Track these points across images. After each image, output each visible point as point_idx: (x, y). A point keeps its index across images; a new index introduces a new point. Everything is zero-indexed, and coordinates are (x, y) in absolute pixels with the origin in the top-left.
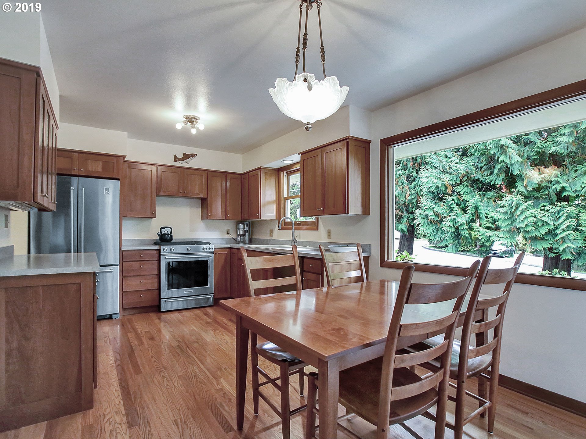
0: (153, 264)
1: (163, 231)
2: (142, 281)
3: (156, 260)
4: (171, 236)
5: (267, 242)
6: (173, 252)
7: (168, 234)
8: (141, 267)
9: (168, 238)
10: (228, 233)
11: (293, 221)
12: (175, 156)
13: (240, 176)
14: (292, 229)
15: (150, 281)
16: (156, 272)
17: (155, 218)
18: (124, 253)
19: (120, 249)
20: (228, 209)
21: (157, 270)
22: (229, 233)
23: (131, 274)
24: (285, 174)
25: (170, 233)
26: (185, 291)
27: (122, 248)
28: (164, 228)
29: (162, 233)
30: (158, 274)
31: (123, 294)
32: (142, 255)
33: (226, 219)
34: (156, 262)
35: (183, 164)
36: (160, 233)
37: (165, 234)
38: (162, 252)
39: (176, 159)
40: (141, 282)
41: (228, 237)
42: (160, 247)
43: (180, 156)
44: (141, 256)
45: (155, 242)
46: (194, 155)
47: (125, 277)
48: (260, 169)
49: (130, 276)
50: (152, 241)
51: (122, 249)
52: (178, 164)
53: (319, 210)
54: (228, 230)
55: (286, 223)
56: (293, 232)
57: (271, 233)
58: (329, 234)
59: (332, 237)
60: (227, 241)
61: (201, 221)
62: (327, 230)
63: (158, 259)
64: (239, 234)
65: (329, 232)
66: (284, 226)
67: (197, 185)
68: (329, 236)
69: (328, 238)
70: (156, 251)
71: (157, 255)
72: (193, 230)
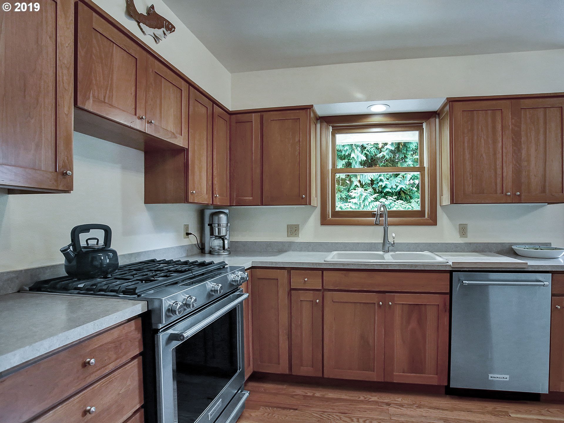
10: (187, 234)
13: (227, 116)
16: (136, 402)
17: (70, 191)
21: (137, 392)
22: (190, 234)
24: (331, 129)
26: (210, 414)
28: (86, 228)
29: (80, 248)
30: (143, 403)
33: (213, 203)
36: (71, 248)
37: (88, 250)
39: (131, 10)
41: (187, 242)
46: (170, 27)
50: (12, 279)
53: (509, 196)
54: (187, 227)
55: (336, 214)
56: (386, 229)
57: (293, 230)
58: (463, 230)
59: (469, 234)
60: (187, 251)
61: (146, 206)
62: (459, 224)
63: (140, 349)
64: (217, 234)
65: (464, 228)
66: (331, 218)
67: (172, 110)
68: (463, 233)
69: (461, 237)
70: (133, 323)
71: (139, 335)
72: (130, 231)
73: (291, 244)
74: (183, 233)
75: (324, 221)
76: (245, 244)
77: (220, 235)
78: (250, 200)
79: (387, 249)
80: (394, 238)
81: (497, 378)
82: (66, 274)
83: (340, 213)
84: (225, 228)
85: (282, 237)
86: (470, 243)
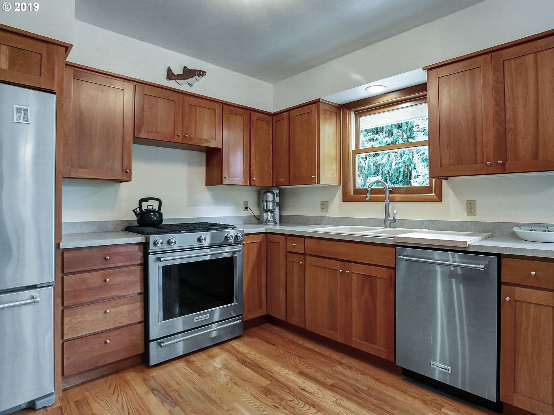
0: (130, 273)
1: (145, 206)
2: (108, 311)
3: (139, 265)
4: (161, 215)
5: (317, 221)
6: (175, 246)
7: (154, 212)
8: (105, 281)
9: (155, 218)
10: (246, 208)
11: (388, 187)
12: (169, 70)
13: (270, 118)
14: (386, 199)
15: (126, 308)
16: (138, 289)
17: (130, 180)
18: (66, 255)
19: (57, 246)
20: (253, 168)
21: (139, 284)
22: (248, 208)
23: (85, 299)
24: (353, 114)
25: (157, 210)
26: (195, 318)
27: (61, 244)
28: (146, 200)
29: (143, 210)
30: (143, 291)
31: (65, 345)
32: (108, 257)
33: (250, 185)
34: (139, 267)
35: (183, 86)
36: (138, 210)
37: (148, 211)
38: (152, 248)
39: (170, 75)
40: (105, 312)
41: (246, 213)
42: (147, 239)
43: (178, 70)
44: (105, 259)
45: (128, 227)
46: (201, 73)
47: (68, 307)
48: (316, 102)
49: (82, 305)
50: (120, 224)
51: (61, 248)
52: (172, 84)
53: (491, 165)
54: (246, 203)
55: (357, 191)
56: (387, 205)
57: (325, 206)
58: (471, 207)
59: (478, 212)
60: (245, 220)
61: (207, 188)
62: (466, 200)
63: (141, 261)
64: (265, 208)
65: (471, 205)
66: (352, 195)
67: (206, 125)
68: (471, 210)
69: (468, 214)
70: (137, 247)
71: (141, 254)
72: (192, 203)
73: (322, 217)
74: (242, 207)
75: (346, 199)
76: (293, 217)
77: (267, 209)
78: (283, 181)
79: (388, 225)
80: (394, 214)
81: (439, 367)
82: (137, 224)
83: (360, 191)
84: (271, 204)
85: (316, 212)
86: (478, 222)
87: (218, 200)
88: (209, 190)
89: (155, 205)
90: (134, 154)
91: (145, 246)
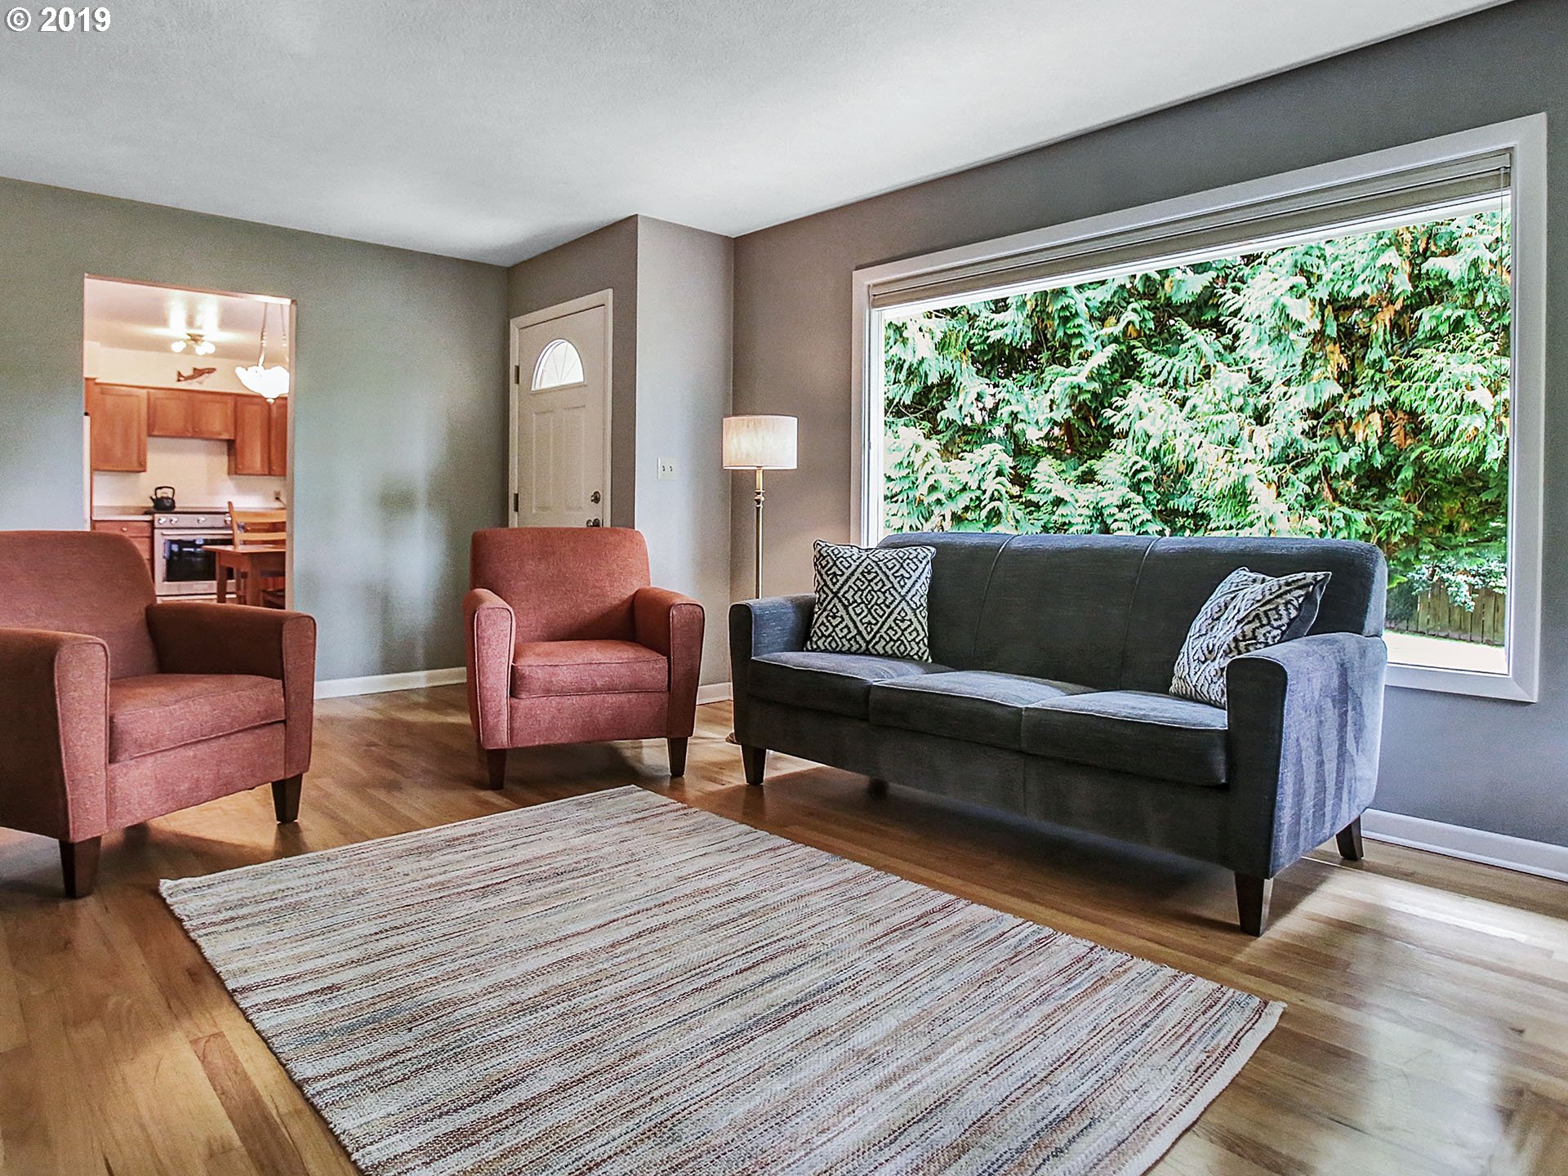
1: (160, 494)
3: (147, 536)
4: (173, 501)
6: (175, 525)
7: (168, 498)
9: (168, 504)
10: (277, 499)
12: (179, 374)
19: (91, 516)
20: (274, 457)
21: (148, 551)
25: (171, 497)
30: (151, 558)
32: (125, 529)
34: (147, 539)
38: (157, 524)
39: (181, 378)
42: (154, 518)
43: (187, 372)
44: (122, 530)
46: (211, 371)
52: (184, 385)
54: (277, 493)
61: (228, 477)
63: (149, 534)
70: (146, 524)
71: (150, 529)
72: (212, 492)
74: (272, 498)
82: (150, 507)
87: (241, 490)
88: (232, 479)
89: (169, 493)
90: (149, 447)
91: (152, 522)
